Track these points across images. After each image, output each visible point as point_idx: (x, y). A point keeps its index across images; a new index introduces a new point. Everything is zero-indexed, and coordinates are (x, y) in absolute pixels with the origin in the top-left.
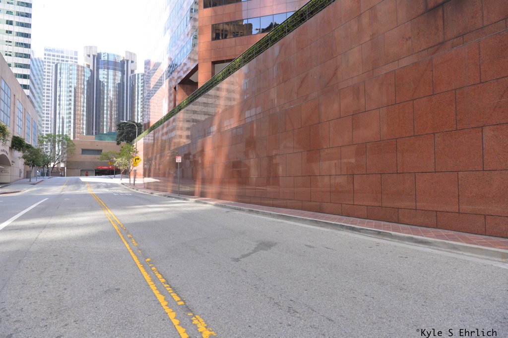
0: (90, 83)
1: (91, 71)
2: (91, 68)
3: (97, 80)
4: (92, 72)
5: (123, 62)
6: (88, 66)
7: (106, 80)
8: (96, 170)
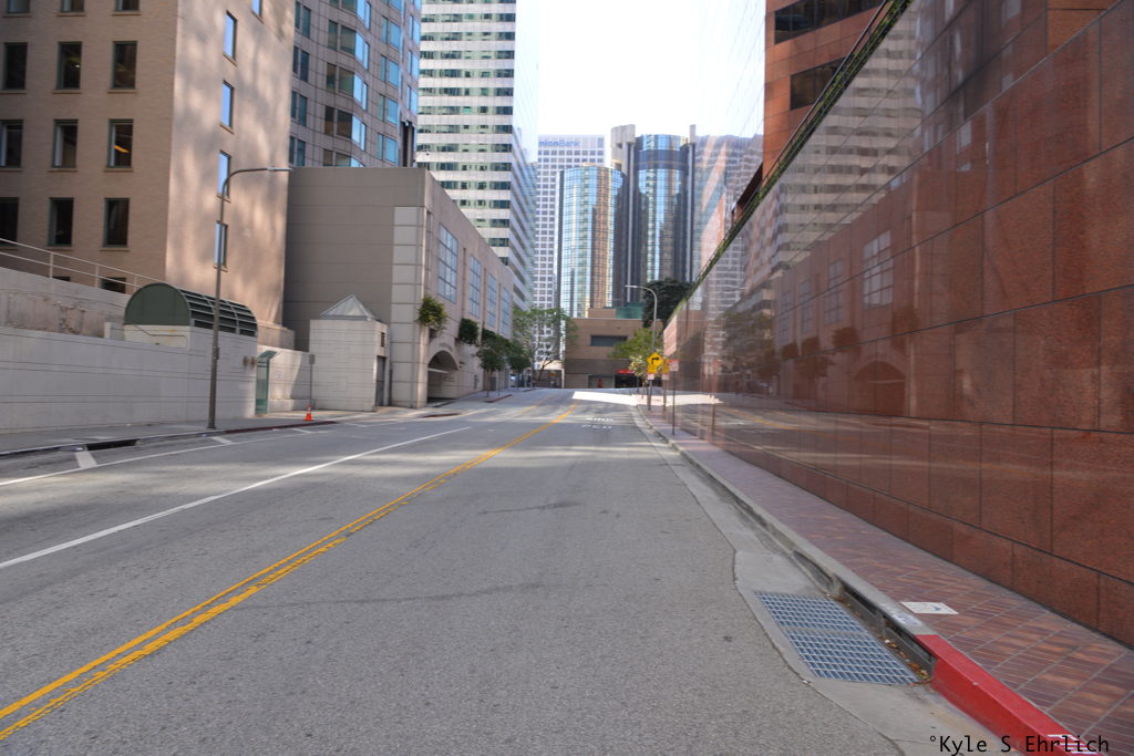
0: (621, 199)
1: (623, 175)
2: (624, 170)
3: (635, 192)
4: (626, 178)
5: (685, 149)
6: (619, 166)
7: (651, 191)
8: (616, 377)
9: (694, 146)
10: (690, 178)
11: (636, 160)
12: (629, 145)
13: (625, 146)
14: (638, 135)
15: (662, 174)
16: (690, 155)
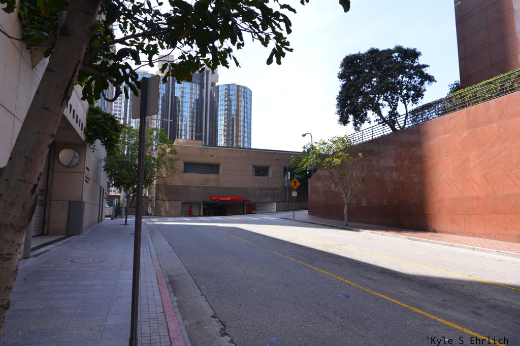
3: (172, 96)
5: (202, 74)
7: (181, 95)
8: (203, 203)
9: (208, 72)
15: (188, 85)
16: (205, 77)
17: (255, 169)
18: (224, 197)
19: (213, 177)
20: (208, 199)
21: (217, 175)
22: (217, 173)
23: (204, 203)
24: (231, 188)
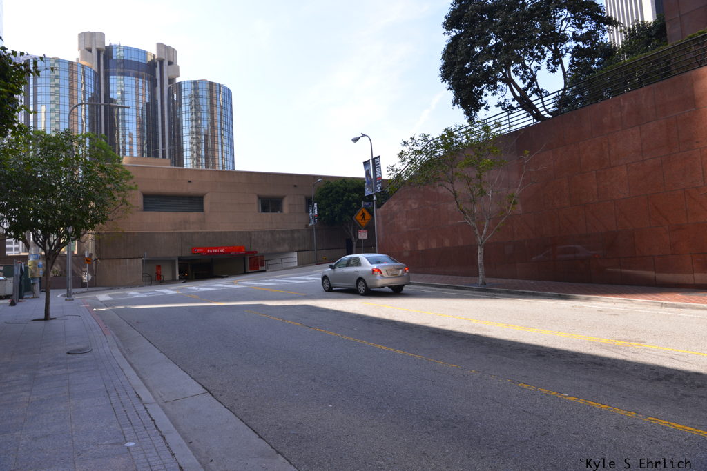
2: (95, 68)
3: (105, 97)
7: (120, 96)
8: (179, 260)
9: (162, 62)
10: (158, 89)
11: (106, 66)
12: (99, 51)
13: (94, 51)
14: (107, 44)
15: (131, 81)
16: (158, 69)
17: (262, 201)
18: (215, 248)
19: (193, 216)
20: (187, 253)
21: (201, 213)
22: (201, 209)
23: (181, 259)
24: (225, 233)
